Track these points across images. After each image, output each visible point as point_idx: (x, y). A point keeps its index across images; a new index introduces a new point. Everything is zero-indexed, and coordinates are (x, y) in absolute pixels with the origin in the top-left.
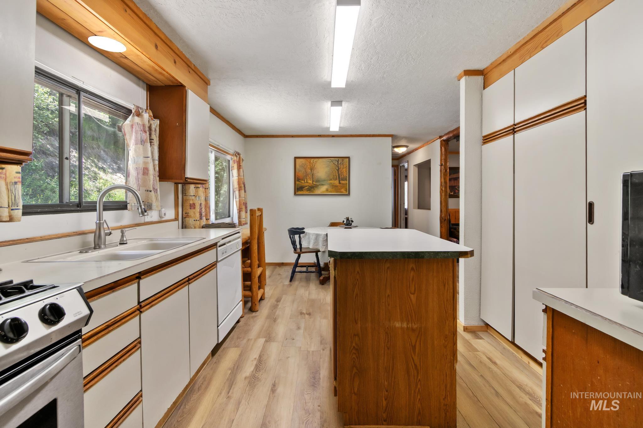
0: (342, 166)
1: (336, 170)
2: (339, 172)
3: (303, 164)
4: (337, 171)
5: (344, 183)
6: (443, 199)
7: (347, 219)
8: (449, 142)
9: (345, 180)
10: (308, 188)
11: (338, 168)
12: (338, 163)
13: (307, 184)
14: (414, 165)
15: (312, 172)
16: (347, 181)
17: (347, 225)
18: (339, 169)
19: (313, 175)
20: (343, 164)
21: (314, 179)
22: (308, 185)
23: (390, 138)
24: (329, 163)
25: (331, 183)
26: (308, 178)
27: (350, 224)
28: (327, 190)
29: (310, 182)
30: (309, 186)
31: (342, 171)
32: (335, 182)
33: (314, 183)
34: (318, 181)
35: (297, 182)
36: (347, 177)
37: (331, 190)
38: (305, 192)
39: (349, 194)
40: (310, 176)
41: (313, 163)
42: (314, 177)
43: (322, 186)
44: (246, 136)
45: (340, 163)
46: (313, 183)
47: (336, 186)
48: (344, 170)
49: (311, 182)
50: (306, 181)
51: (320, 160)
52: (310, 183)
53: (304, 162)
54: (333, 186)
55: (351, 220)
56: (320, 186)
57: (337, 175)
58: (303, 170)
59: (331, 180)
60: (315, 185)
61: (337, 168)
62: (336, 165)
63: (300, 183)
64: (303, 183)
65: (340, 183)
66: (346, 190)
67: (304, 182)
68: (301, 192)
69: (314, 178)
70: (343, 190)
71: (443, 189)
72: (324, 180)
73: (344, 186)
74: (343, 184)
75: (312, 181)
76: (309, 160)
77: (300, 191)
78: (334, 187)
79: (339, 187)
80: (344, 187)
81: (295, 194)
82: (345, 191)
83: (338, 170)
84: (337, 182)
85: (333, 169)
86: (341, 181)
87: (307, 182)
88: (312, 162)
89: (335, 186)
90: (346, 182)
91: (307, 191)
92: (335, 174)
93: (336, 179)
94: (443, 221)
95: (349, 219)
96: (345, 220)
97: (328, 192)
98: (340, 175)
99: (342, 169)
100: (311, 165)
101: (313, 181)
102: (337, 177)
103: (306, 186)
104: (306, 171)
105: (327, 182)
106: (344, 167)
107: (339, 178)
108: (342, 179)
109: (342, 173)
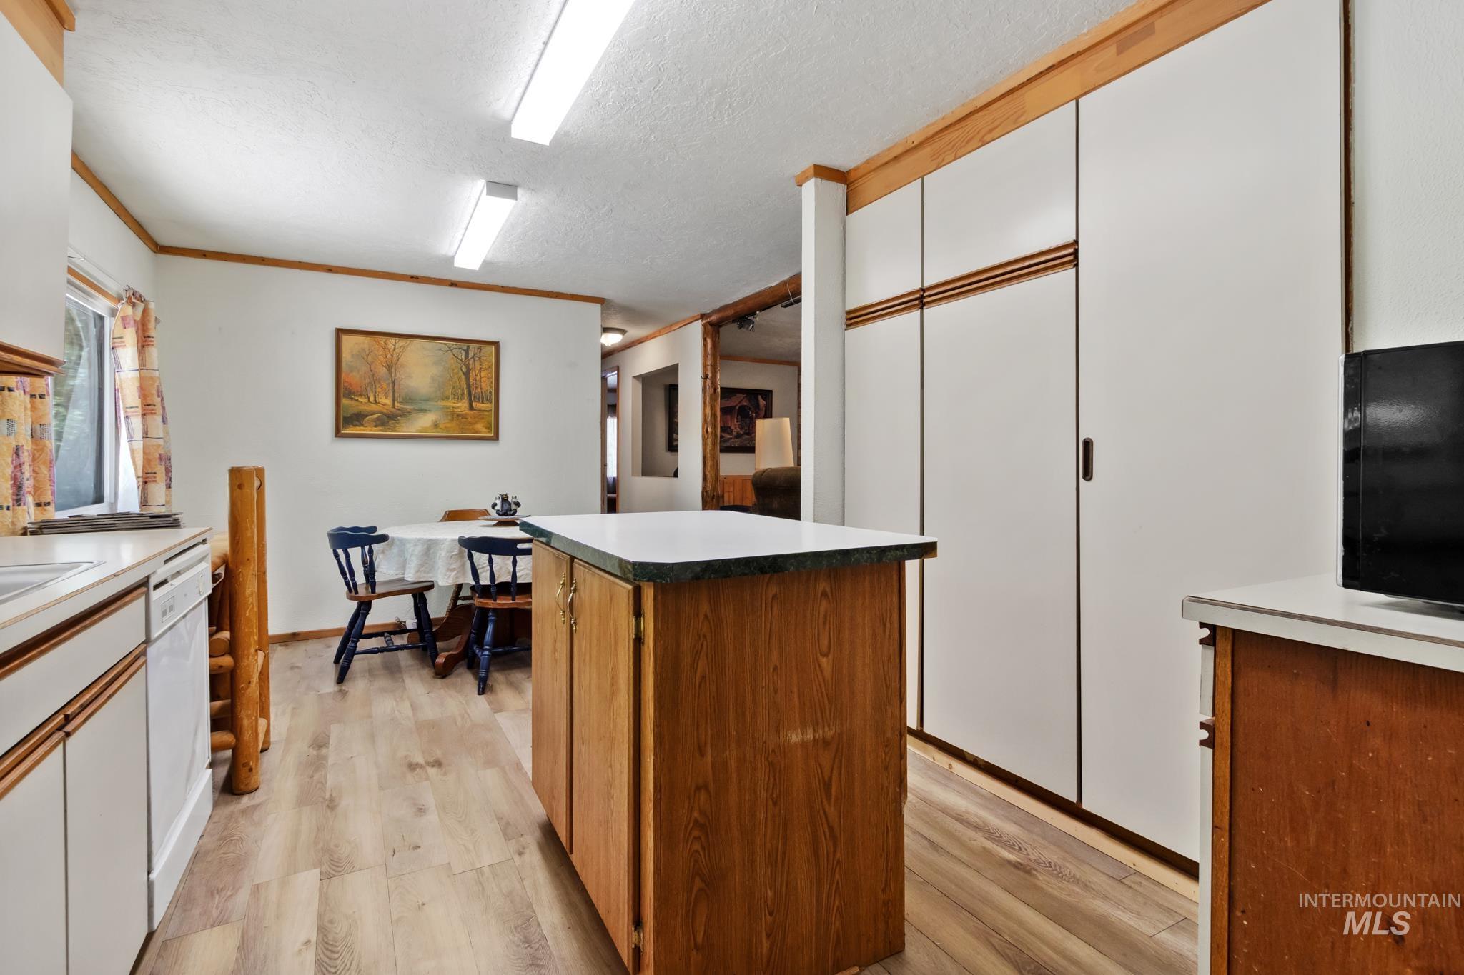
0: (477, 364)
1: (461, 374)
2: (471, 380)
3: (363, 349)
4: (463, 377)
5: (483, 409)
6: (708, 451)
7: (503, 499)
8: (721, 329)
9: (485, 401)
10: (378, 418)
11: (467, 366)
12: (467, 356)
13: (374, 407)
14: (634, 377)
15: (390, 373)
16: (491, 402)
17: (504, 514)
18: (469, 370)
19: (394, 383)
20: (479, 358)
21: (396, 395)
22: (381, 409)
23: (598, 307)
24: (441, 352)
25: (448, 407)
26: (378, 389)
27: (511, 511)
28: (436, 425)
29: (385, 401)
30: (382, 413)
31: (478, 378)
32: (459, 405)
33: (396, 404)
34: (408, 399)
35: (345, 401)
36: (491, 393)
37: (449, 425)
38: (369, 428)
39: (496, 437)
40: (385, 386)
41: (395, 349)
42: (396, 387)
43: (421, 415)
44: (161, 249)
45: (471, 354)
46: (393, 404)
47: (461, 416)
48: (483, 374)
49: (388, 401)
50: (372, 399)
51: (417, 343)
52: (385, 405)
53: (366, 346)
54: (452, 414)
55: (514, 500)
56: (414, 415)
57: (465, 386)
58: (365, 368)
59: (447, 398)
60: (399, 409)
61: (464, 369)
62: (461, 360)
63: (353, 403)
64: (362, 404)
65: (471, 408)
66: (489, 428)
67: (366, 401)
68: (358, 428)
69: (396, 391)
70: (479, 426)
71: (709, 430)
72: (428, 400)
73: (482, 415)
74: (480, 410)
75: (391, 399)
76: (382, 340)
77: (355, 426)
78: (455, 416)
79: (469, 419)
80: (483, 418)
81: (338, 434)
82: (484, 430)
83: (467, 374)
84: (463, 406)
85: (453, 370)
86: (474, 404)
87: (376, 402)
88: (391, 346)
89: (458, 415)
90: (488, 405)
91: (375, 426)
92: (458, 384)
93: (462, 397)
94: (709, 499)
95: (510, 500)
96: (499, 502)
97: (439, 430)
98: (473, 388)
99: (477, 372)
100: (389, 356)
101: (394, 401)
102: (464, 393)
103: (374, 414)
104: (371, 371)
105: (436, 403)
106: (484, 367)
107: (470, 394)
108: (478, 399)
109: (478, 383)
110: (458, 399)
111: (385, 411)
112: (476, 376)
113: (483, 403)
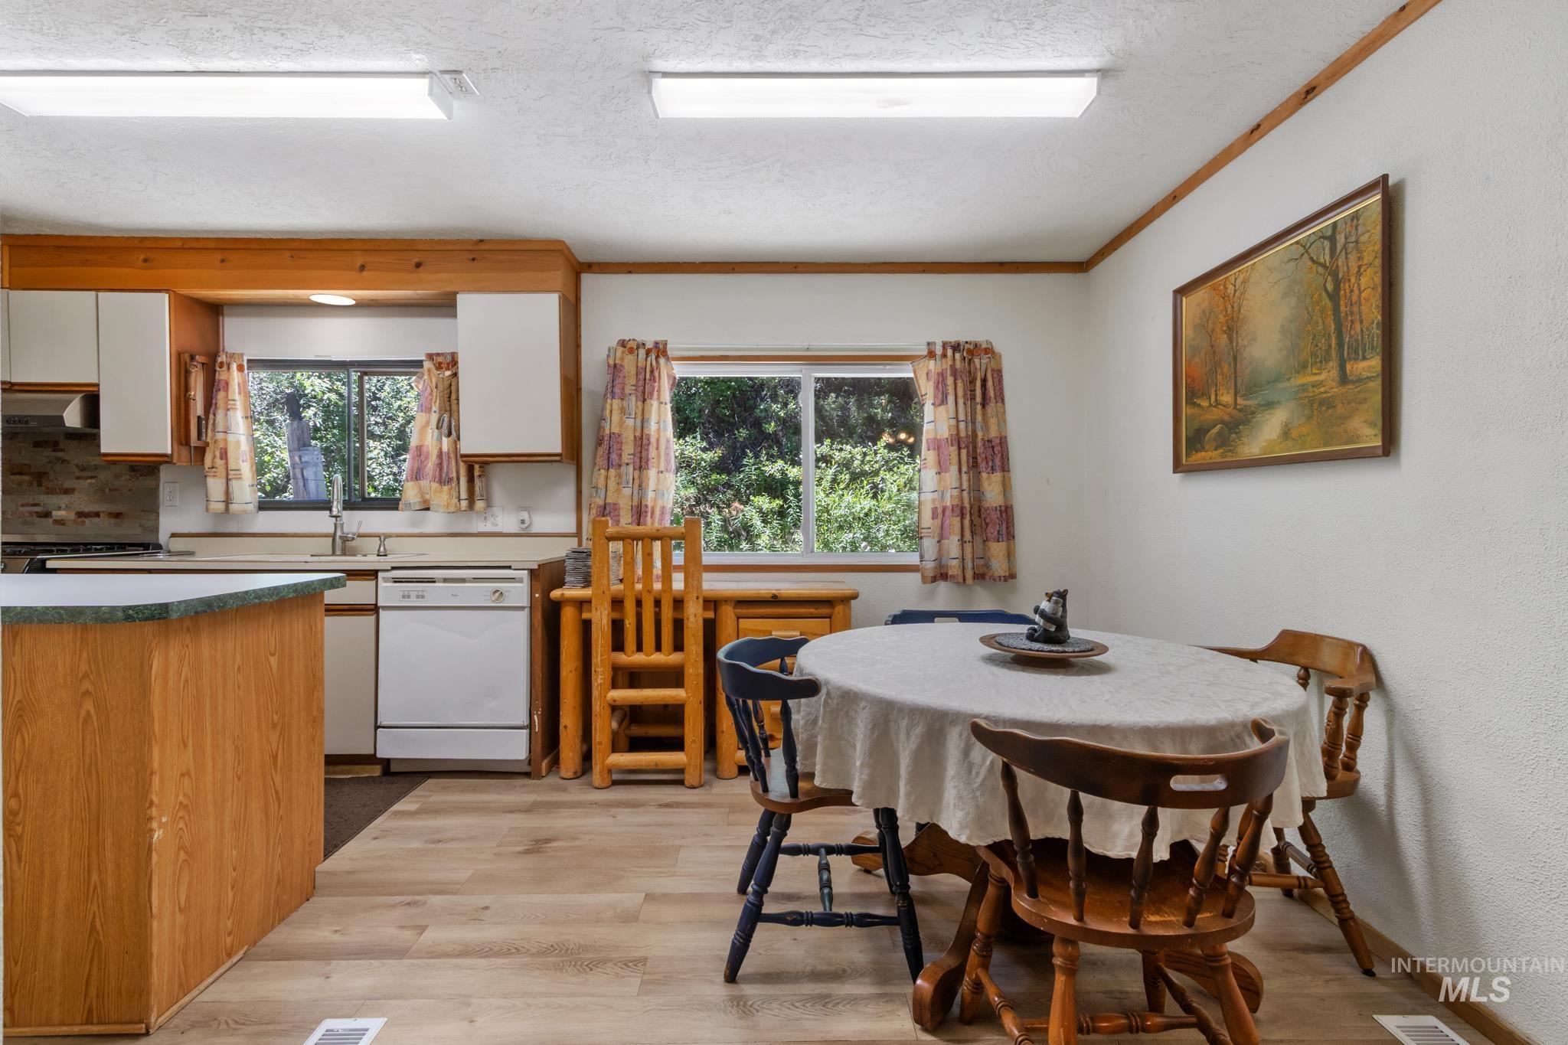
0: (1353, 260)
1: (1326, 301)
2: (1343, 309)
3: (1204, 310)
4: (1329, 306)
5: (1365, 374)
9: (1371, 354)
10: (1219, 433)
11: (1334, 274)
12: (1332, 249)
13: (1216, 414)
15: (1231, 342)
16: (1382, 353)
18: (1337, 284)
19: (1235, 359)
20: (1357, 242)
21: (1239, 383)
22: (1221, 414)
24: (1294, 264)
25: (1303, 388)
26: (1220, 379)
28: (1286, 434)
29: (1226, 398)
30: (1222, 422)
31: (1354, 298)
32: (1324, 376)
33: (1239, 400)
34: (1252, 389)
35: (1185, 411)
36: (1379, 325)
37: (1307, 430)
38: (1212, 452)
39: (1392, 446)
40: (1226, 369)
41: (1235, 291)
42: (1238, 368)
43: (1267, 414)
45: (1341, 240)
46: (1236, 400)
47: (1325, 404)
48: (1365, 282)
49: (1230, 398)
50: (1212, 399)
52: (1226, 406)
53: (1204, 304)
54: (1311, 403)
56: (1259, 417)
57: (1332, 328)
58: (1205, 346)
59: (1304, 367)
60: (1241, 410)
61: (1330, 287)
62: (1324, 266)
63: (1197, 410)
64: (1203, 411)
65: (1344, 379)
66: (1377, 426)
67: (1207, 403)
68: (1202, 453)
69: (1239, 374)
70: (1352, 425)
72: (1278, 379)
73: (1364, 393)
74: (1360, 379)
75: (1233, 392)
76: (1221, 281)
77: (1196, 451)
78: (1316, 405)
79: (1341, 409)
80: (1363, 402)
81: (1178, 466)
82: (1367, 430)
83: (1334, 297)
84: (1328, 377)
85: (1313, 296)
86: (1349, 367)
87: (1218, 403)
88: (1231, 288)
89: (1321, 404)
90: (1374, 362)
91: (1216, 448)
92: (1321, 326)
93: (1327, 357)
97: (1290, 443)
98: (1346, 325)
99: (1353, 280)
100: (1229, 310)
101: (1236, 395)
102: (1330, 346)
103: (1215, 426)
104: (1212, 346)
105: (1287, 384)
106: (1365, 261)
107: (1340, 344)
108: (1357, 353)
109: (1355, 309)
110: (1321, 362)
111: (1226, 418)
112: (1352, 291)
113: (1364, 358)
